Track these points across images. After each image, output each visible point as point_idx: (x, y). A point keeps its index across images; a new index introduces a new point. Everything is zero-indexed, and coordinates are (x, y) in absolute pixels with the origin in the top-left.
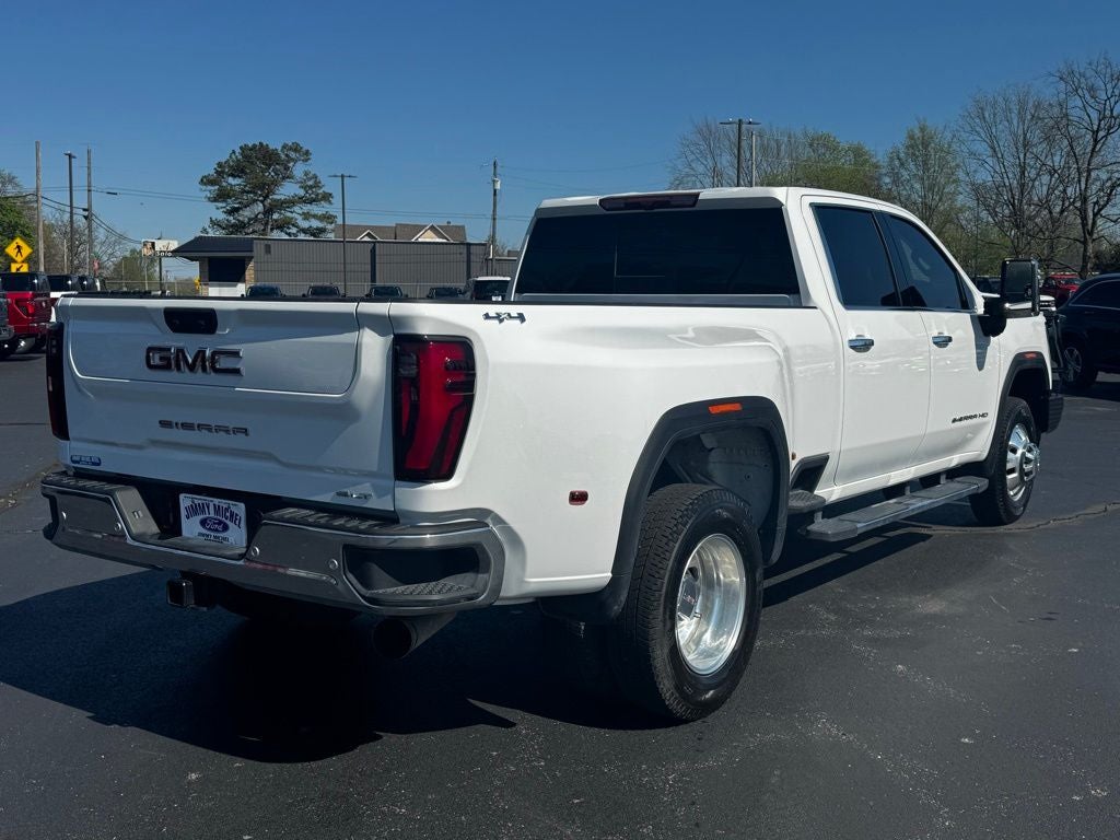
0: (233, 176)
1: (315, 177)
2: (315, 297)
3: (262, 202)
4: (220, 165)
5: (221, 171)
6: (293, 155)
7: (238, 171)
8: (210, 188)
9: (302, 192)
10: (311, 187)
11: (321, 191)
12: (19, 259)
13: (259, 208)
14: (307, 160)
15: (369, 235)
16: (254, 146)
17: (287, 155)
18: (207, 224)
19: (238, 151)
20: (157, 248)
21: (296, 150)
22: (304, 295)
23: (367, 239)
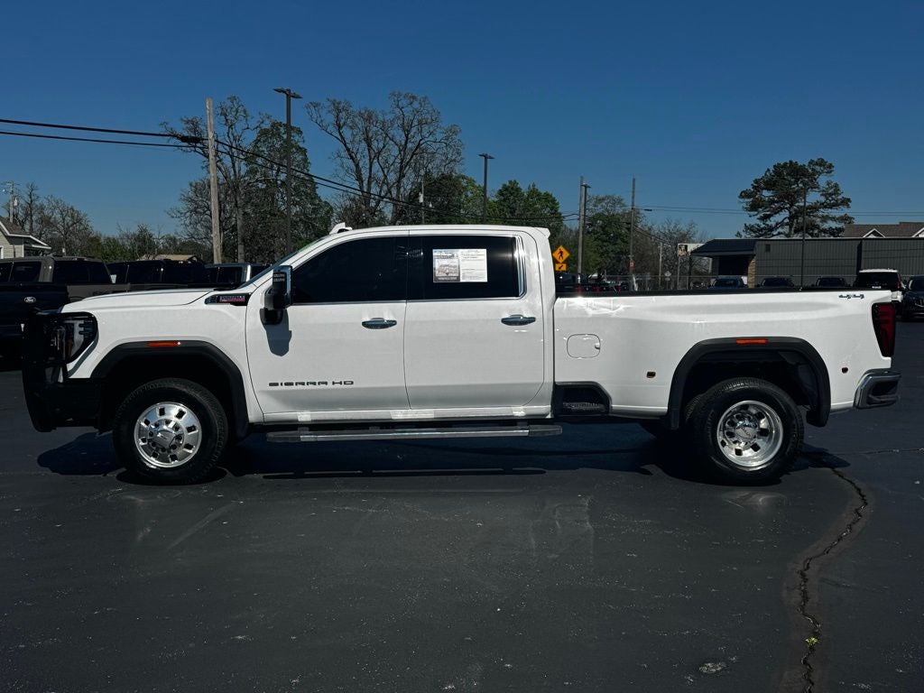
0: (768, 189)
1: (836, 185)
2: (821, 287)
3: (789, 209)
4: (756, 181)
5: (758, 186)
6: (818, 168)
7: (769, 184)
8: (747, 200)
9: (823, 199)
10: (831, 195)
11: (840, 197)
12: (561, 261)
13: (784, 215)
14: (831, 171)
15: (874, 233)
16: (786, 164)
17: (813, 169)
18: (741, 229)
19: (772, 169)
20: (689, 250)
21: (820, 165)
22: (813, 285)
23: (872, 236)
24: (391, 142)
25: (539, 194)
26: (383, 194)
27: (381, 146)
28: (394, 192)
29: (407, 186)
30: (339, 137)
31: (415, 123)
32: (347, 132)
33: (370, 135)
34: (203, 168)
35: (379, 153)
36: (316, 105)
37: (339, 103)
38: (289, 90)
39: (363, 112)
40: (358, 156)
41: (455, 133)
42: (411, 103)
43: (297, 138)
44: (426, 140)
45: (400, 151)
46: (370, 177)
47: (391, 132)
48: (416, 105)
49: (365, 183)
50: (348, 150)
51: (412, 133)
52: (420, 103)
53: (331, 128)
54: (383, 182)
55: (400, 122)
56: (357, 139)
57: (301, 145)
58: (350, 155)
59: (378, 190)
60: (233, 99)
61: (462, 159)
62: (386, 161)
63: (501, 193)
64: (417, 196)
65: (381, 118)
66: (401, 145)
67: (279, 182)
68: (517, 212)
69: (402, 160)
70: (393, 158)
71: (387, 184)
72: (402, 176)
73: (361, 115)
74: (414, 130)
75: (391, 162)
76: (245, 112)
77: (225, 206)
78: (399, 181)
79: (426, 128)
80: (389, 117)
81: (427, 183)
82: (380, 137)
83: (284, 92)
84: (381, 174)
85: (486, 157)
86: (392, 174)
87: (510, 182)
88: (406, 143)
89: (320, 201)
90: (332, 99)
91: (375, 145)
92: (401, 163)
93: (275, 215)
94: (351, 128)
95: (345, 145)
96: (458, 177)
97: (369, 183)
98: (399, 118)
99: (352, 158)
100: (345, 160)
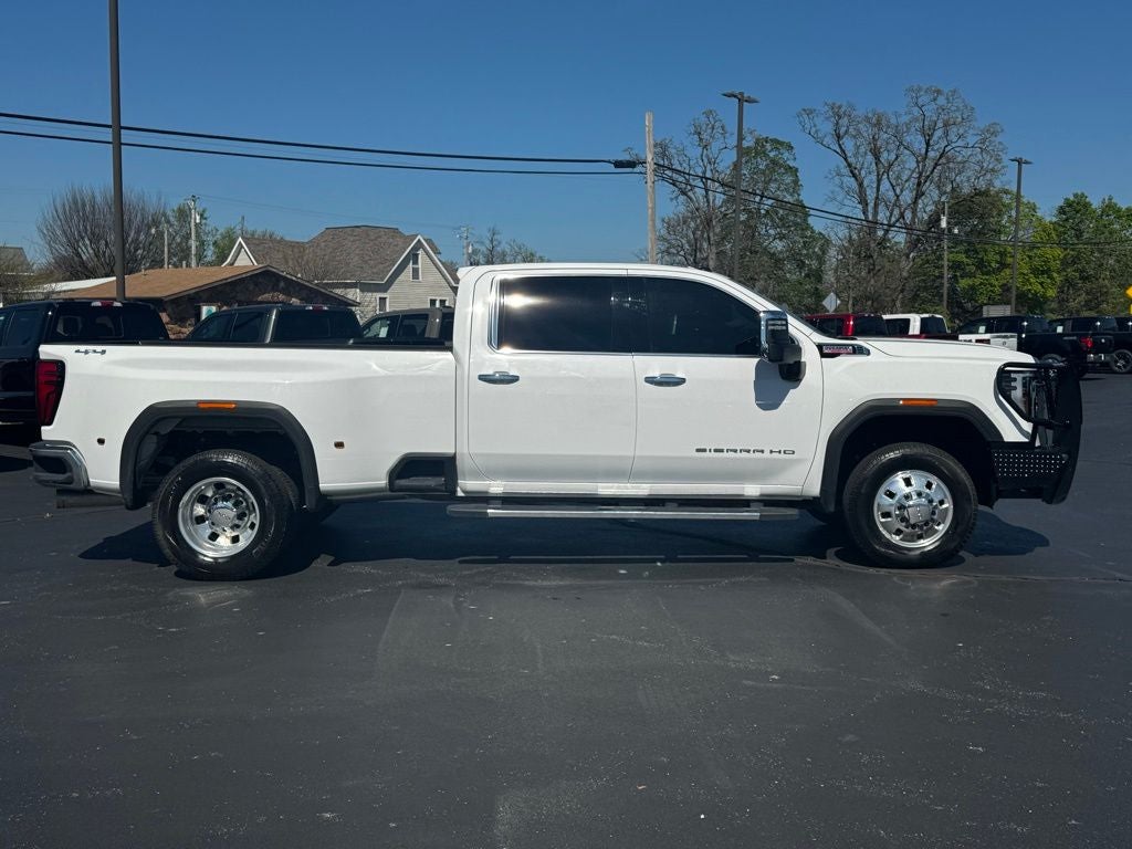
24: (907, 152)
25: (1119, 210)
26: (893, 219)
27: (893, 157)
28: (908, 215)
29: (926, 207)
30: (838, 150)
31: (940, 124)
32: (848, 144)
33: (879, 143)
34: (672, 199)
35: (891, 165)
36: (809, 112)
37: (840, 107)
38: (742, 94)
39: (870, 115)
40: (863, 172)
41: (994, 134)
42: (935, 99)
43: (786, 155)
44: (954, 145)
45: (918, 162)
46: (877, 198)
47: (907, 139)
48: (941, 101)
49: (870, 208)
50: (849, 165)
51: (935, 138)
52: (948, 99)
53: (829, 140)
54: (895, 205)
55: (918, 125)
56: (862, 150)
57: (791, 163)
58: (852, 172)
59: (888, 214)
60: (708, 114)
61: (1003, 167)
62: (898, 177)
63: (1062, 211)
64: (939, 220)
65: (893, 121)
66: (921, 155)
67: (762, 211)
68: (1086, 235)
69: (920, 174)
70: (907, 173)
71: (900, 207)
72: (919, 195)
73: (867, 119)
74: (939, 133)
75: (905, 178)
76: (723, 127)
77: (701, 245)
78: (915, 202)
79: (953, 130)
80: (905, 119)
81: (952, 201)
82: (892, 147)
83: (735, 96)
84: (891, 193)
85: (1020, 162)
86: (906, 193)
87: (1076, 195)
88: (927, 151)
89: (813, 232)
90: (830, 102)
91: (884, 157)
92: (919, 178)
93: (756, 252)
94: (854, 137)
95: (846, 159)
96: (997, 193)
97: (876, 205)
98: (917, 120)
99: (854, 176)
100: (845, 179)
